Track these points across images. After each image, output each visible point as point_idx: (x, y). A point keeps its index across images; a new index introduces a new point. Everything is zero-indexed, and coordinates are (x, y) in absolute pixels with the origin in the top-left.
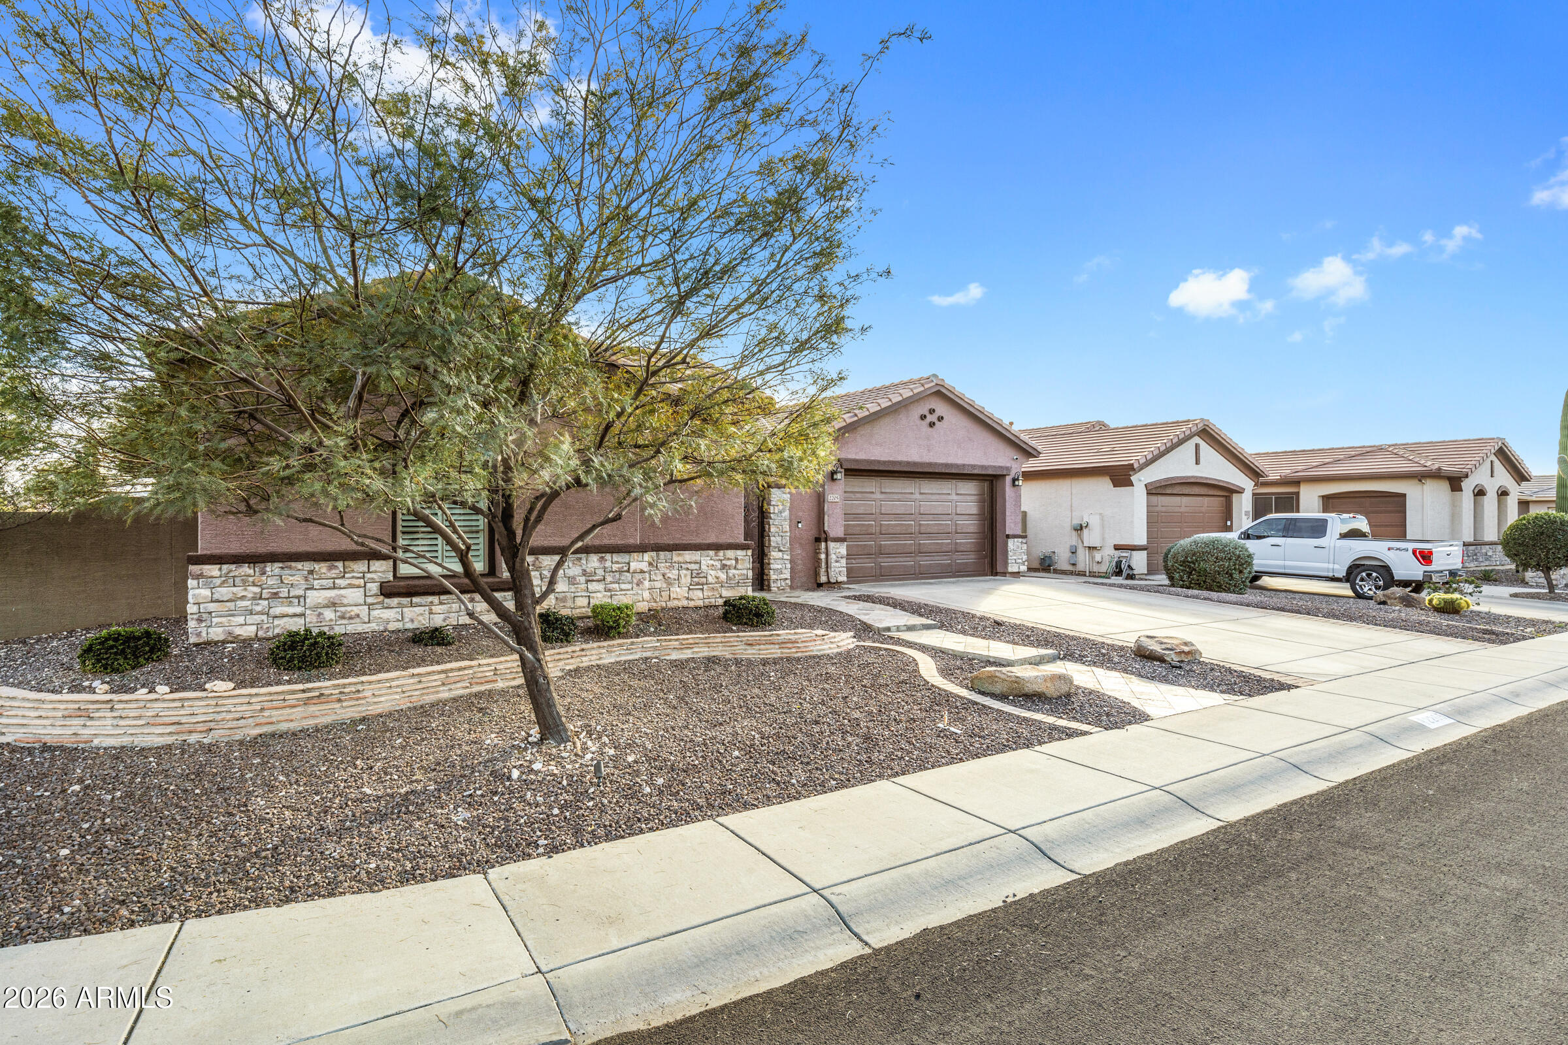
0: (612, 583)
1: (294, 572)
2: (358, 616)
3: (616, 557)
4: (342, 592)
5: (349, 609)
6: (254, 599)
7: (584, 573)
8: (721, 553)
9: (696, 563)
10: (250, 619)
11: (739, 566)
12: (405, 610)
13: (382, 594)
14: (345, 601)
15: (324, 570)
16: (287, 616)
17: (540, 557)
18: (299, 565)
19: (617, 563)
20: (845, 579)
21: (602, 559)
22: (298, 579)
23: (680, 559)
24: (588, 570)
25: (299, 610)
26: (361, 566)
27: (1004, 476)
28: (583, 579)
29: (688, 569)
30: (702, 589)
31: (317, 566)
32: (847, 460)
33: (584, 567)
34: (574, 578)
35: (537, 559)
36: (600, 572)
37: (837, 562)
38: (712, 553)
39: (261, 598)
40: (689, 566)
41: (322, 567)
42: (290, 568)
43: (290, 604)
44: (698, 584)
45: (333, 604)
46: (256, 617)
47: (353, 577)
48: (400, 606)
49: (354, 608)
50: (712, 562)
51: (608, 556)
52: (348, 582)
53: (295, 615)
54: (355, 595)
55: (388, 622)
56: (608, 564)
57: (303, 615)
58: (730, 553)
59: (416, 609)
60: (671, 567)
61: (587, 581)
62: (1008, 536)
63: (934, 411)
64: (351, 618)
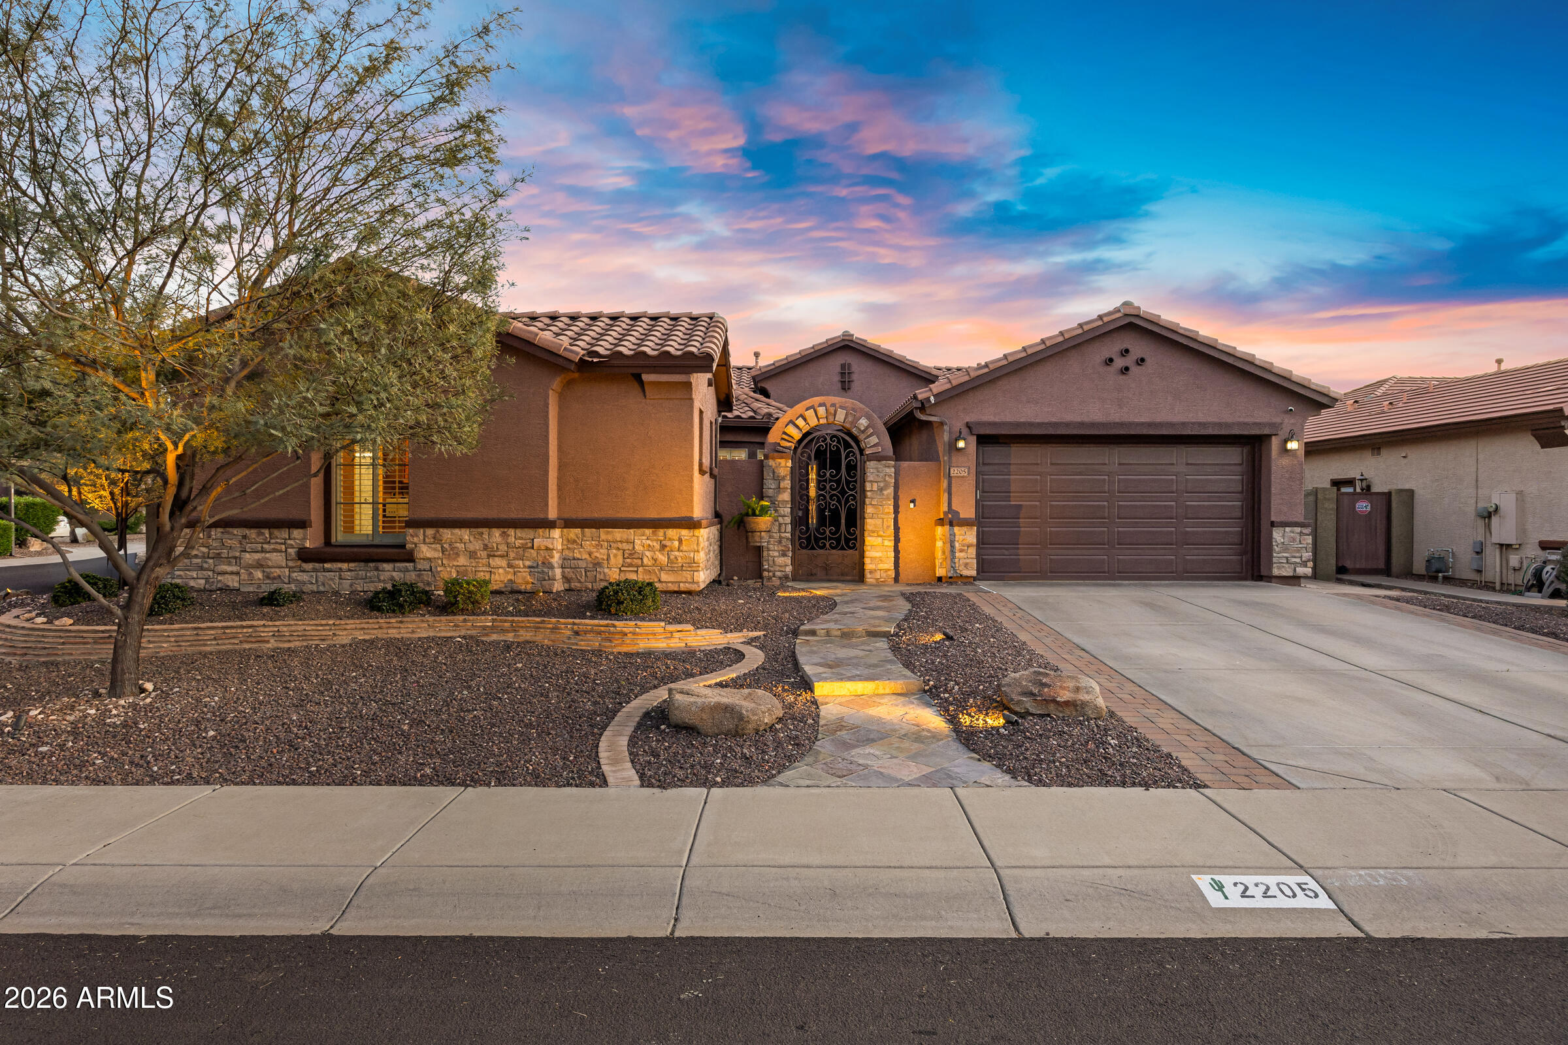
0: (514, 559)
1: (231, 537)
2: (279, 576)
3: (519, 532)
4: (268, 555)
5: (273, 570)
6: (203, 557)
7: (486, 547)
8: (661, 532)
9: (628, 542)
10: (201, 574)
11: (684, 548)
12: (319, 574)
13: (300, 559)
14: (270, 563)
15: (254, 536)
16: (227, 573)
17: (441, 530)
18: (235, 531)
19: (521, 538)
20: (974, 573)
21: (504, 535)
22: (234, 543)
23: (610, 538)
24: (490, 545)
25: (235, 569)
26: (284, 533)
27: (1269, 436)
28: (484, 554)
29: (618, 549)
30: (637, 572)
31: (247, 532)
32: (980, 424)
33: (486, 542)
34: (475, 552)
35: (438, 532)
36: (503, 548)
37: (961, 551)
38: (648, 532)
39: (208, 558)
40: (620, 545)
41: (252, 533)
42: (228, 533)
43: (229, 564)
44: (630, 565)
45: (259, 565)
46: (204, 572)
47: (276, 543)
48: (315, 570)
49: (277, 570)
50: (649, 542)
51: (511, 532)
52: (272, 547)
53: (232, 573)
54: (277, 558)
55: (304, 583)
56: (511, 540)
57: (238, 573)
58: (671, 532)
59: (327, 574)
60: (599, 546)
61: (489, 556)
62: (1273, 524)
63: (1127, 351)
64: (274, 578)
